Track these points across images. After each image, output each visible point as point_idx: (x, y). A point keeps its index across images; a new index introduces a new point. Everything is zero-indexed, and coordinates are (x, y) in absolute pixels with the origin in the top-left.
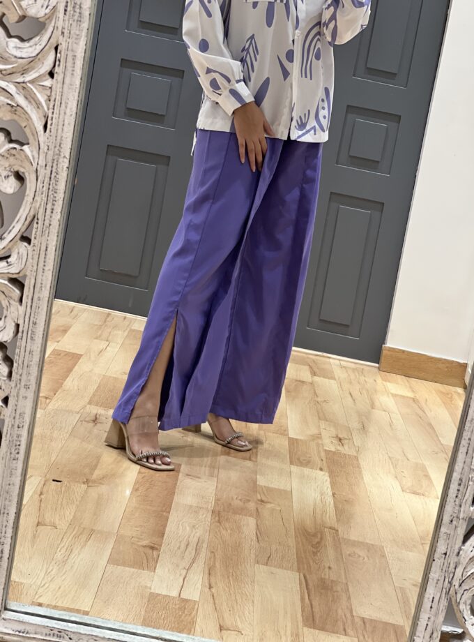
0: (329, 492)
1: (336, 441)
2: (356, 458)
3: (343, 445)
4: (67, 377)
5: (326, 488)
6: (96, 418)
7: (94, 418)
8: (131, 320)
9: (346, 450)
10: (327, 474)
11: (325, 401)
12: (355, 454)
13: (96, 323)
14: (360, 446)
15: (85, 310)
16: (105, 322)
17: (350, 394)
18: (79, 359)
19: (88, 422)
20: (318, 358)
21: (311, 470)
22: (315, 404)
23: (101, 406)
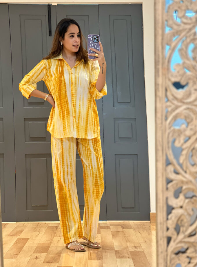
0: (133, 265)
1: (134, 248)
2: (143, 252)
3: (137, 249)
4: (23, 247)
5: (131, 264)
6: (37, 257)
7: (36, 257)
8: (48, 223)
9: (139, 250)
10: (131, 259)
11: (129, 236)
12: (142, 250)
13: (33, 227)
14: (144, 247)
15: (29, 224)
16: (37, 226)
17: (139, 232)
18: (28, 240)
19: (34, 259)
20: (125, 223)
21: (124, 259)
22: (125, 238)
23: (38, 253)
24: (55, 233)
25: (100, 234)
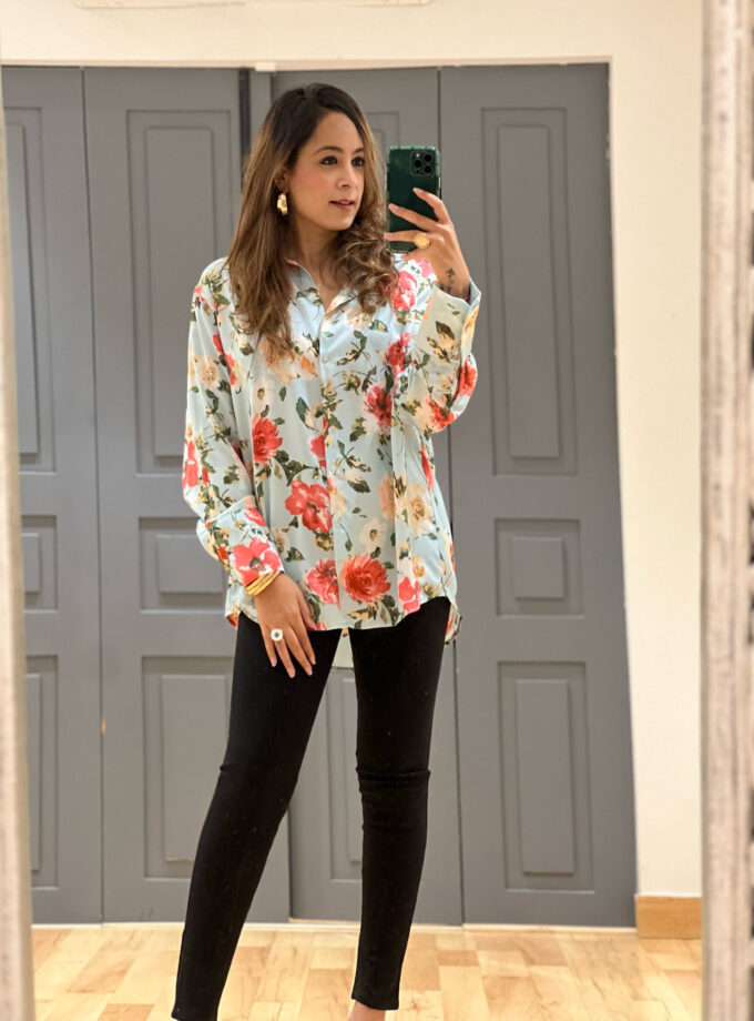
11: (554, 1003)
15: (151, 932)
17: (596, 985)
18: (149, 1012)
20: (537, 936)
22: (539, 1011)
24: (258, 981)
25: (439, 988)
